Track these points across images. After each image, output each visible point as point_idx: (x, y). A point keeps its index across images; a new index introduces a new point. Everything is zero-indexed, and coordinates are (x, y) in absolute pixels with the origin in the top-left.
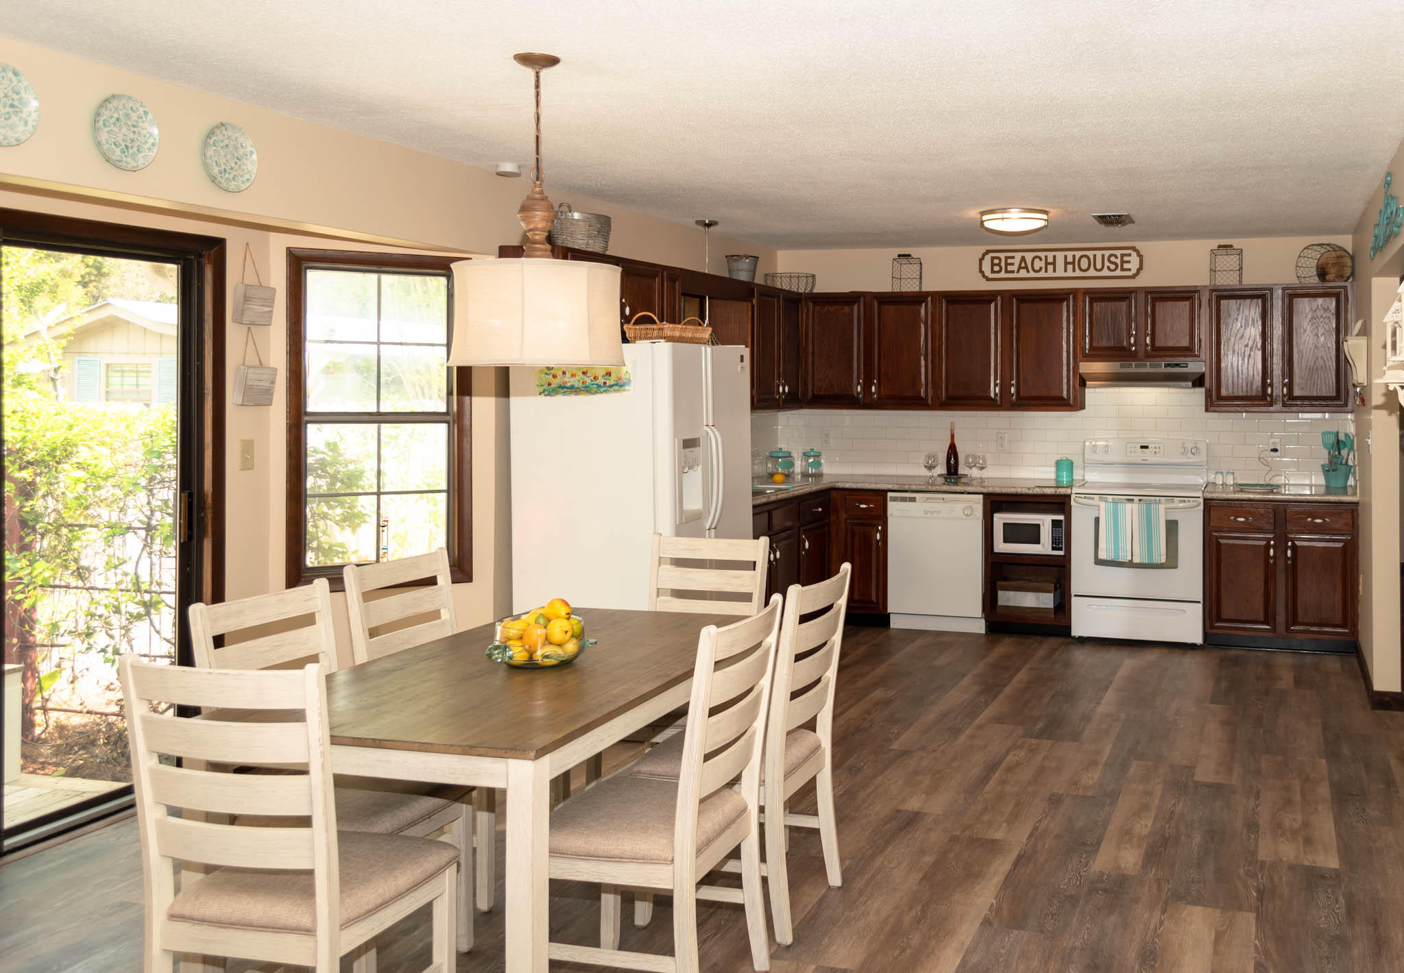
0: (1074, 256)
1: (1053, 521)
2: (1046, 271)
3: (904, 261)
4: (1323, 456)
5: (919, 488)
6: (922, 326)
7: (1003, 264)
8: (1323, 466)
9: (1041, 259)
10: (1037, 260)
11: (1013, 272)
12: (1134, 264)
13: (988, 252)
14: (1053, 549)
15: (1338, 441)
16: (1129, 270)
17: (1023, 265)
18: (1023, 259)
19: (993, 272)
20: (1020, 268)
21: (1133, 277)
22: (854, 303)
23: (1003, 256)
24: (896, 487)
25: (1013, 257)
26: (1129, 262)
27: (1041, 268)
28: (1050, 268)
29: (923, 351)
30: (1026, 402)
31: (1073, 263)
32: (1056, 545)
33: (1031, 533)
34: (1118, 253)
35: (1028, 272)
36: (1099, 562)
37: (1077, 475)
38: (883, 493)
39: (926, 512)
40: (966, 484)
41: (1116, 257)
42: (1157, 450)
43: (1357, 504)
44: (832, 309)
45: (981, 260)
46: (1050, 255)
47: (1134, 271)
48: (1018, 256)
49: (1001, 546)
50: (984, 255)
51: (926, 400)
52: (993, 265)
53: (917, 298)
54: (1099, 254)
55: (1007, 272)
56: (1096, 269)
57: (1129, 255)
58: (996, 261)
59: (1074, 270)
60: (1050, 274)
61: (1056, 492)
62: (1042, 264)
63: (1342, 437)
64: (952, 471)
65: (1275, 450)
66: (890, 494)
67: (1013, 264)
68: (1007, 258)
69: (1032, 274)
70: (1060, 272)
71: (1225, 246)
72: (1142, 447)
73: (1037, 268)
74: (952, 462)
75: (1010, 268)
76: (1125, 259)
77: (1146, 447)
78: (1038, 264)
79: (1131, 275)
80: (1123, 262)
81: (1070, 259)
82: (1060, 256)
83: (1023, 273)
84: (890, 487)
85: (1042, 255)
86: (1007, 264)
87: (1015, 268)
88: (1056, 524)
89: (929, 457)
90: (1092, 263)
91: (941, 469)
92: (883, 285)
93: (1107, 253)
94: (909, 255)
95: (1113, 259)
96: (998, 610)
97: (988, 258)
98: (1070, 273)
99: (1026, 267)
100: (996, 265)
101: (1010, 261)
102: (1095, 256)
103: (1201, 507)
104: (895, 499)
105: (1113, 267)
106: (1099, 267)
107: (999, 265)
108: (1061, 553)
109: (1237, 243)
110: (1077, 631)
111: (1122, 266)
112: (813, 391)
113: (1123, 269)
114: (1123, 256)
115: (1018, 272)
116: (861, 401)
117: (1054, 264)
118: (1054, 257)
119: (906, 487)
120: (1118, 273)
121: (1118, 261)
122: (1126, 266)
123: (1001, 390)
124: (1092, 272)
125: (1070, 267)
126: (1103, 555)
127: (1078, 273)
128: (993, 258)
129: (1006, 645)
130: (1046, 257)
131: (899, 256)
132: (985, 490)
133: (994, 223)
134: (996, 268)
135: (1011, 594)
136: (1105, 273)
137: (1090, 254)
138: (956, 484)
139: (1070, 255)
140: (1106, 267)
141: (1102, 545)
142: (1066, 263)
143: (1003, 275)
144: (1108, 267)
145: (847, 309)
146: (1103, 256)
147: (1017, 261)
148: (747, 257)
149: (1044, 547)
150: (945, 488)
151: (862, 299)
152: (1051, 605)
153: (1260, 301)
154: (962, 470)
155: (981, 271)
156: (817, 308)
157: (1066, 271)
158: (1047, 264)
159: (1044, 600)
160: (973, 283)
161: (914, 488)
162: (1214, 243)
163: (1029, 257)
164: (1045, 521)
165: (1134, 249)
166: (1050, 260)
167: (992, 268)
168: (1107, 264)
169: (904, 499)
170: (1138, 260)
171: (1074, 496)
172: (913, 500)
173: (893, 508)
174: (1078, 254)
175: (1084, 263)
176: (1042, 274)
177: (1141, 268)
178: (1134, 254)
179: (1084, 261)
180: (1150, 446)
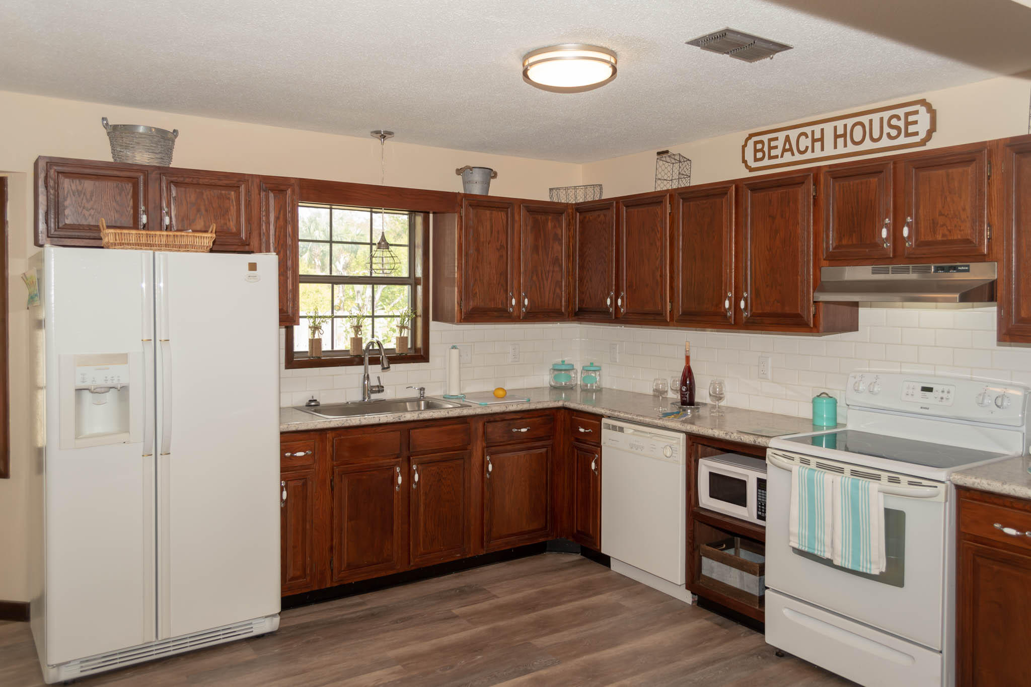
0: (845, 126)
1: (757, 478)
2: (813, 151)
7: (766, 149)
9: (807, 137)
10: (803, 138)
11: (776, 157)
12: (923, 125)
13: (751, 136)
14: (755, 515)
16: (916, 134)
17: (787, 147)
18: (787, 139)
19: (756, 160)
20: (784, 150)
21: (923, 142)
23: (765, 138)
24: (612, 413)
25: (776, 139)
26: (915, 122)
27: (807, 147)
28: (818, 145)
31: (844, 135)
32: (758, 510)
34: (901, 112)
35: (793, 154)
41: (899, 118)
42: (945, 395)
45: (744, 147)
46: (817, 128)
47: (922, 135)
48: (782, 136)
49: (704, 499)
50: (747, 140)
52: (756, 151)
54: (876, 117)
55: (770, 158)
56: (873, 140)
57: (916, 112)
58: (759, 146)
59: (845, 146)
60: (818, 154)
61: (755, 441)
62: (809, 142)
66: (604, 420)
67: (776, 147)
68: (770, 140)
69: (798, 157)
70: (829, 151)
72: (925, 389)
73: (802, 148)
75: (773, 153)
76: (911, 118)
77: (930, 390)
78: (805, 142)
79: (919, 140)
80: (907, 124)
81: (840, 131)
82: (829, 128)
83: (788, 158)
85: (808, 130)
86: (770, 148)
87: (779, 151)
88: (758, 483)
90: (867, 132)
93: (886, 115)
94: (668, 152)
95: (894, 122)
96: (703, 581)
97: (751, 143)
98: (841, 150)
99: (791, 150)
100: (759, 150)
101: (773, 144)
102: (871, 121)
104: (610, 427)
105: (894, 133)
106: (876, 135)
107: (762, 150)
111: (907, 129)
112: (578, 304)
113: (908, 135)
115: (782, 156)
117: (821, 140)
118: (822, 131)
120: (902, 140)
121: (901, 124)
122: (912, 129)
124: (868, 145)
125: (840, 141)
127: (851, 148)
128: (756, 143)
130: (813, 132)
132: (684, 429)
134: (759, 155)
136: (885, 142)
137: (865, 119)
139: (840, 124)
140: (885, 136)
142: (836, 137)
143: (766, 162)
144: (889, 135)
146: (882, 119)
147: (780, 143)
149: (749, 511)
155: (744, 161)
157: (838, 147)
158: (814, 141)
163: (793, 134)
165: (923, 102)
166: (818, 135)
167: (755, 156)
168: (886, 129)
170: (928, 116)
171: (769, 452)
172: (621, 429)
173: (607, 435)
174: (850, 122)
175: (858, 134)
176: (809, 155)
177: (932, 130)
178: (922, 110)
179: (858, 131)
180: (935, 387)
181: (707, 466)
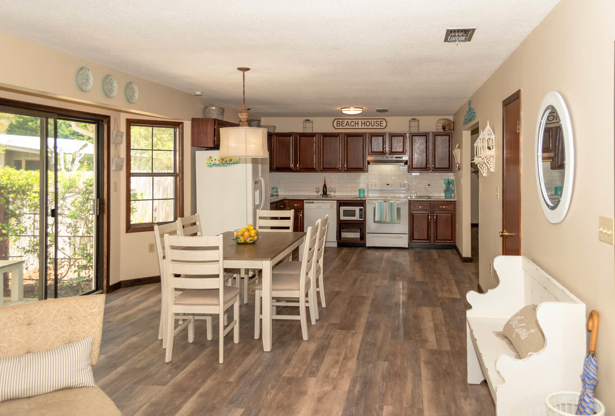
0: (364, 121)
1: (360, 209)
2: (355, 126)
3: (307, 122)
4: (444, 187)
5: (315, 199)
6: (315, 144)
7: (341, 124)
8: (444, 190)
9: (353, 122)
10: (352, 122)
11: (344, 126)
12: (384, 124)
13: (336, 119)
14: (360, 218)
15: (449, 182)
16: (383, 126)
18: (348, 122)
19: (337, 126)
20: (346, 125)
21: (384, 128)
22: (290, 136)
23: (341, 121)
24: (307, 199)
25: (344, 121)
26: (383, 123)
27: (353, 125)
28: (357, 125)
29: (315, 153)
30: (350, 170)
31: (364, 124)
32: (361, 216)
33: (353, 214)
34: (379, 120)
36: (375, 222)
37: (366, 194)
38: (302, 201)
39: (317, 207)
40: (330, 197)
41: (378, 122)
42: (392, 185)
43: (455, 201)
44: (283, 138)
45: (333, 122)
46: (357, 121)
47: (384, 126)
48: (346, 121)
49: (342, 218)
50: (334, 120)
51: (315, 169)
52: (337, 124)
53: (312, 135)
54: (373, 121)
55: (342, 126)
57: (383, 121)
58: (338, 122)
59: (364, 126)
60: (357, 127)
61: (360, 199)
62: (354, 124)
63: (450, 181)
64: (325, 193)
65: (429, 185)
66: (305, 201)
67: (344, 124)
68: (342, 121)
69: (351, 127)
70: (360, 127)
71: (414, 119)
72: (387, 185)
73: (352, 125)
74: (325, 190)
75: (343, 125)
76: (381, 122)
77: (389, 185)
78: (352, 124)
80: (381, 123)
82: (360, 121)
83: (348, 127)
84: (305, 198)
85: (354, 121)
87: (345, 125)
88: (361, 210)
89: (317, 188)
90: (370, 123)
91: (321, 193)
92: (300, 130)
93: (375, 120)
94: (309, 120)
95: (377, 122)
96: (342, 239)
97: (336, 121)
98: (363, 127)
99: (349, 125)
100: (338, 124)
101: (343, 122)
102: (371, 121)
103: (408, 203)
104: (307, 203)
105: (377, 125)
106: (373, 125)
107: (339, 124)
108: (363, 219)
109: (417, 118)
110: (367, 245)
111: (380, 125)
112: (276, 166)
113: (380, 126)
114: (380, 121)
115: (346, 126)
116: (293, 170)
117: (358, 124)
118: (358, 121)
119: (311, 199)
120: (379, 127)
121: (379, 123)
122: (381, 125)
123: (341, 166)
124: (370, 127)
125: (363, 125)
126: (376, 219)
127: (366, 127)
128: (337, 121)
129: (345, 250)
130: (355, 121)
131: (306, 120)
132: (337, 199)
133: (346, 111)
134: (339, 125)
135: (346, 233)
136: (375, 127)
137: (370, 121)
138: (327, 197)
139: (363, 121)
141: (376, 216)
142: (362, 124)
143: (341, 127)
144: (376, 125)
145: (288, 138)
146: (374, 121)
147: (345, 123)
148: (257, 120)
149: (357, 218)
150: (324, 199)
151: (293, 135)
152: (359, 237)
153: (425, 137)
154: (328, 193)
155: (333, 126)
156: (277, 138)
157: (362, 126)
158: (355, 124)
159: (357, 235)
160: (331, 130)
161: (313, 199)
162: (410, 118)
163: (350, 121)
164: (357, 209)
165: (384, 119)
166: (357, 122)
167: (337, 125)
168: (375, 124)
169: (309, 203)
170: (385, 123)
171: (367, 200)
172: (313, 203)
173: (306, 206)
174: (366, 121)
175: (368, 124)
176: (354, 127)
177: (386, 126)
178: (384, 121)
179: (368, 123)
180: (390, 184)
181: (342, 209)
